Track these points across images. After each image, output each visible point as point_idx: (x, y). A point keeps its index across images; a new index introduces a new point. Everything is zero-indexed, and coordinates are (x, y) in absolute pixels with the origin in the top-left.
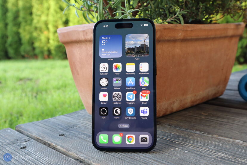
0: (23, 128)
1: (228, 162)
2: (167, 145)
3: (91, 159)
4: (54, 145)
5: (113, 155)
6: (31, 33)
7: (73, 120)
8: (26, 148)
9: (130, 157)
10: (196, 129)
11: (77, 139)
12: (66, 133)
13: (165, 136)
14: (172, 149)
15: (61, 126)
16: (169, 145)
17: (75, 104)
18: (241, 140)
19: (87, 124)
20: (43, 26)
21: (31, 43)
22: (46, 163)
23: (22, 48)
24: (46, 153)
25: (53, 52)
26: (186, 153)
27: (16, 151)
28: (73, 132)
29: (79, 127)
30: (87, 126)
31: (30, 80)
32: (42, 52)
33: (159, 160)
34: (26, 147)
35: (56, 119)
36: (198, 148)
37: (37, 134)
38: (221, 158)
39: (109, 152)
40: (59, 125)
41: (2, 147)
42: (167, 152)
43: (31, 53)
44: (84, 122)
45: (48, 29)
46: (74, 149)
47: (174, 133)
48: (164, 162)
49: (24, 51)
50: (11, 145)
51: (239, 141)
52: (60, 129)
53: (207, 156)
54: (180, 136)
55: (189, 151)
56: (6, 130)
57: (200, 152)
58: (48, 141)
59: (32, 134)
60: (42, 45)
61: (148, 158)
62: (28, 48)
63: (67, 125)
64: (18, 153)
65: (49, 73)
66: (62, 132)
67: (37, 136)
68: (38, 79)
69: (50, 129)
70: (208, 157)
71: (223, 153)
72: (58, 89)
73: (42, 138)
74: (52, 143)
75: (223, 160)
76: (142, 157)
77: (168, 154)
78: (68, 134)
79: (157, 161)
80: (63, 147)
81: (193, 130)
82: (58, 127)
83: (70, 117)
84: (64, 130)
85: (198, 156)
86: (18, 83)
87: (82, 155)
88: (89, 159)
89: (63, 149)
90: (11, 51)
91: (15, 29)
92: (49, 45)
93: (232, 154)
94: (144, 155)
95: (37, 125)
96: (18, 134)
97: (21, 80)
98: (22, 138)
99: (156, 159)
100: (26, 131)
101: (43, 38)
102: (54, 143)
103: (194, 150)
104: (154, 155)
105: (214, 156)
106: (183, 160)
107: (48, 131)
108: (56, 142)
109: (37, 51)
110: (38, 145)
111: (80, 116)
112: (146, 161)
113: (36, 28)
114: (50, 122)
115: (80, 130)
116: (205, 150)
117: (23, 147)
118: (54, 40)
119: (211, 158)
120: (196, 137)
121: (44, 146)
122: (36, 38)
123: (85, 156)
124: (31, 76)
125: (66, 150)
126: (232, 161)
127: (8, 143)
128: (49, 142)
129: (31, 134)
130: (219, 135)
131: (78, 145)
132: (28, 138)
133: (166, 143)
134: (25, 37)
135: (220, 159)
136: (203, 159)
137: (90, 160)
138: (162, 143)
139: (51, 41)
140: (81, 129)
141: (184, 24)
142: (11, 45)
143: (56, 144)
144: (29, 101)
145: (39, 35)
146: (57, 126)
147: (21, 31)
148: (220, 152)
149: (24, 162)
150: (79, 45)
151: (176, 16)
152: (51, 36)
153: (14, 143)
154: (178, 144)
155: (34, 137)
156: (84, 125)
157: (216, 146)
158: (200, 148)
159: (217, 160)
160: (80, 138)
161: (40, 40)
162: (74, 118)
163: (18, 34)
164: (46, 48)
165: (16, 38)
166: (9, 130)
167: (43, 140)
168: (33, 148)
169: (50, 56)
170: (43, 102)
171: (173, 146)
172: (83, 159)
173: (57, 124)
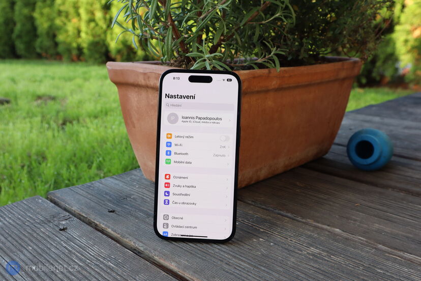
0: (59, 197)
1: (321, 261)
2: (249, 233)
3: (152, 251)
4: (103, 226)
5: (180, 246)
6: (52, 20)
7: (125, 187)
8: (67, 231)
9: (202, 250)
10: (287, 210)
11: (132, 218)
12: (118, 209)
13: (247, 219)
14: (255, 240)
15: (110, 196)
16: (251, 233)
17: (121, 143)
18: (340, 229)
19: (145, 195)
20: (72, 11)
21: (52, 34)
22: (96, 255)
23: (38, 43)
24: (94, 240)
25: (85, 51)
26: (271, 246)
27: (54, 234)
28: (127, 207)
29: (134, 199)
30: (145, 198)
31: (53, 99)
32: (69, 50)
33: (237, 256)
34: (66, 228)
35: (102, 184)
36: (287, 239)
37: (79, 209)
38: (313, 255)
39: (175, 242)
40: (106, 194)
41: (35, 226)
42: (248, 244)
43: (51, 51)
44: (140, 190)
45: (78, 15)
46: (130, 235)
47: (259, 215)
48: (244, 259)
49: (41, 48)
50: (46, 224)
51: (338, 230)
52: (110, 201)
53: (297, 251)
54: (265, 221)
55: (275, 244)
56: (37, 200)
57: (289, 245)
58: (94, 220)
59: (72, 207)
60: (69, 40)
61: (224, 252)
62: (47, 43)
63: (117, 194)
64: (58, 237)
65: (80, 87)
66: (111, 206)
67: (78, 211)
68: (64, 98)
69: (95, 201)
70: (297, 253)
71: (317, 248)
72: (96, 117)
73: (86, 215)
74: (100, 223)
75: (315, 258)
76: (217, 250)
77: (249, 247)
78: (120, 209)
79: (235, 257)
80: (115, 231)
81: (283, 211)
82: (106, 198)
83: (120, 181)
84: (114, 203)
85: (286, 251)
86: (35, 103)
87: (141, 244)
88: (150, 251)
89: (115, 233)
90: (20, 46)
91: (26, 11)
92: (80, 40)
93: (327, 249)
94: (219, 247)
95: (77, 193)
96: (53, 207)
97: (39, 97)
98: (59, 213)
99: (234, 254)
100: (63, 202)
101: (70, 28)
102: (103, 224)
103: (282, 243)
104: (232, 248)
105: (305, 251)
106: (266, 256)
107: (93, 204)
108: (105, 223)
109: (61, 48)
110: (83, 226)
111: (134, 180)
112: (221, 257)
113: (60, 13)
114: (94, 188)
115: (135, 205)
116: (295, 242)
117: (62, 228)
118: (87, 33)
119: (300, 254)
120: (286, 222)
121: (90, 228)
122: (59, 29)
123: (145, 247)
124: (53, 93)
125: (119, 236)
126: (325, 260)
127: (42, 220)
128: (95, 222)
129: (70, 207)
130: (314, 221)
131: (134, 229)
132: (67, 214)
133: (248, 230)
134: (43, 24)
135: (311, 257)
136: (292, 256)
137: (152, 253)
138: (242, 230)
139: (83, 35)
140: (137, 202)
141: (280, 67)
142: (19, 37)
143: (106, 225)
144: (54, 136)
145: (65, 24)
146: (104, 196)
147: (36, 15)
148: (312, 246)
149: (67, 251)
150: (136, 89)
151: (270, 56)
152: (83, 27)
153: (50, 222)
154: (262, 232)
155: (75, 212)
156: (141, 196)
157: (310, 236)
158: (289, 239)
159: (307, 257)
160: (137, 218)
161: (67, 31)
162: (127, 183)
163: (31, 19)
164: (74, 45)
165: (28, 26)
166: (41, 199)
167: (87, 218)
168: (76, 231)
169: (82, 58)
170: (74, 138)
171: (255, 235)
172: (142, 250)
173: (104, 193)
